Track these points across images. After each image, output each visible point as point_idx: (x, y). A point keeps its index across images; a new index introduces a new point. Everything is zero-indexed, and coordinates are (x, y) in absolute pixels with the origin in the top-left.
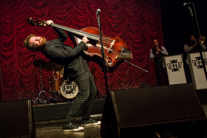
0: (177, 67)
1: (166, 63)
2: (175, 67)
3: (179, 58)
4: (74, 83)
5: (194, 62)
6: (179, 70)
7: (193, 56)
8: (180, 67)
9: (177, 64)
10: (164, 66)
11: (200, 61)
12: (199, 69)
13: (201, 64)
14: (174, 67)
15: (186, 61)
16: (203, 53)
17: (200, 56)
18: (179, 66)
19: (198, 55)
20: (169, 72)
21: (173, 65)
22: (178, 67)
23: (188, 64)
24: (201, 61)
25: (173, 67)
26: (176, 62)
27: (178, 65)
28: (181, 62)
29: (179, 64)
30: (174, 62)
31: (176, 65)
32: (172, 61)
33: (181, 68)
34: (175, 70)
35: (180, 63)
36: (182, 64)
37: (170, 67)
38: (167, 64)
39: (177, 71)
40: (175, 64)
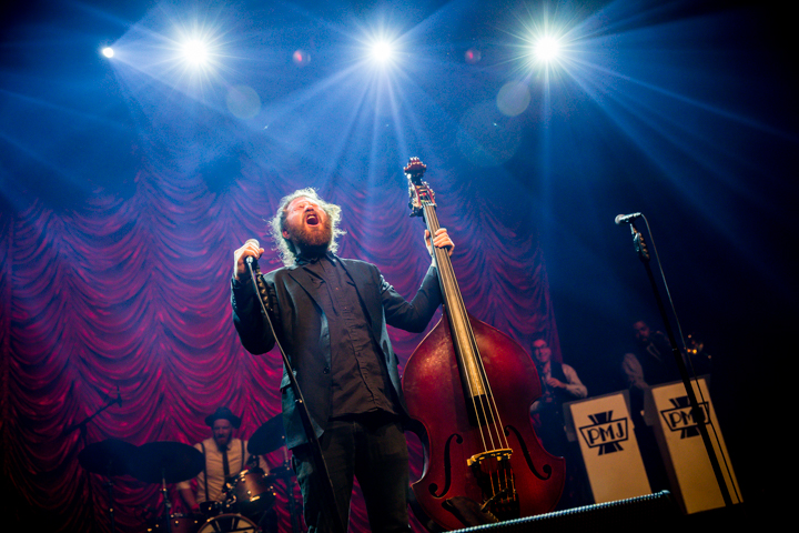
0: (613, 437)
1: (578, 425)
2: (609, 439)
3: (616, 404)
4: (247, 525)
5: (666, 414)
6: (621, 449)
7: (664, 396)
8: (624, 437)
9: (615, 426)
10: (570, 438)
11: (687, 410)
12: (688, 440)
13: (691, 423)
14: (604, 439)
15: (642, 413)
16: (693, 383)
17: (685, 394)
18: (622, 434)
19: (678, 390)
20: (590, 455)
21: (602, 431)
22: (617, 438)
23: (648, 422)
24: (691, 412)
25: (600, 438)
26: (610, 421)
27: (616, 430)
28: (625, 419)
29: (619, 425)
30: (602, 418)
31: (610, 428)
32: (597, 415)
33: (627, 439)
34: (610, 448)
35: (623, 423)
36: (631, 425)
37: (592, 440)
38: (581, 429)
39: (614, 450)
40: (605, 427)
